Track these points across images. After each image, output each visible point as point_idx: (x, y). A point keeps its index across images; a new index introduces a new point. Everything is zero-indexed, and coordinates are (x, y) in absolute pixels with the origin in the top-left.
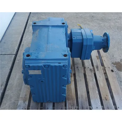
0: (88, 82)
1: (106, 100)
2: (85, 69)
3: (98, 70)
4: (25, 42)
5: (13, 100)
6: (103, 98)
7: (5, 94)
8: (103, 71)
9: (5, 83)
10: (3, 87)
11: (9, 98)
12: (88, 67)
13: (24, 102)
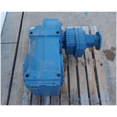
0: (79, 76)
1: (93, 94)
2: (77, 63)
3: (89, 64)
4: (25, 28)
5: (19, 88)
6: (91, 92)
7: (13, 82)
8: (94, 64)
9: (11, 72)
10: (10, 76)
11: (16, 86)
12: (81, 61)
13: (28, 94)
